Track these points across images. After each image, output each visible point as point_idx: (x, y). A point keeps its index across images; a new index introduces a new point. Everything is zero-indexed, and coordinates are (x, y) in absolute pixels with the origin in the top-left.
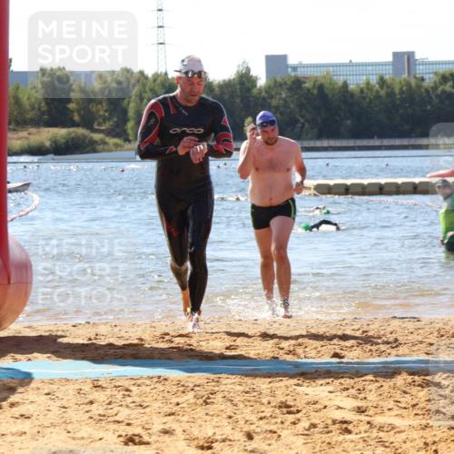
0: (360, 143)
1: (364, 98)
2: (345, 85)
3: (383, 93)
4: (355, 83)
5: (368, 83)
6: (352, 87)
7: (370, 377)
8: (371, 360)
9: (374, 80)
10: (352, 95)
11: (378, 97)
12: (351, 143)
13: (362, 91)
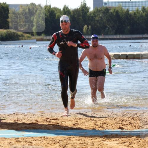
0: (133, 36)
1: (136, 17)
2: (128, 11)
3: (144, 14)
4: (132, 10)
5: (138, 10)
6: (130, 12)
7: (135, 138)
8: (135, 130)
9: (140, 9)
10: (130, 15)
11: (142, 16)
12: (129, 36)
13: (135, 13)
